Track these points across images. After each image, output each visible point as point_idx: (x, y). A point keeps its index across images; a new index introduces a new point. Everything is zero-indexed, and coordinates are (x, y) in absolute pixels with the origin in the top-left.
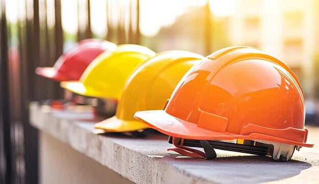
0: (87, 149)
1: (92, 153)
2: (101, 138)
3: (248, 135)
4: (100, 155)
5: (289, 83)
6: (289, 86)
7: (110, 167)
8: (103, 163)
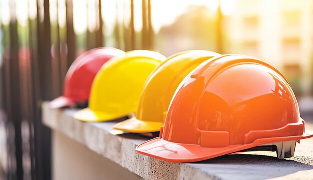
0: (106, 150)
1: (111, 154)
2: (120, 139)
3: (252, 143)
4: (120, 157)
5: (282, 88)
6: (283, 91)
7: (131, 170)
8: (123, 165)
